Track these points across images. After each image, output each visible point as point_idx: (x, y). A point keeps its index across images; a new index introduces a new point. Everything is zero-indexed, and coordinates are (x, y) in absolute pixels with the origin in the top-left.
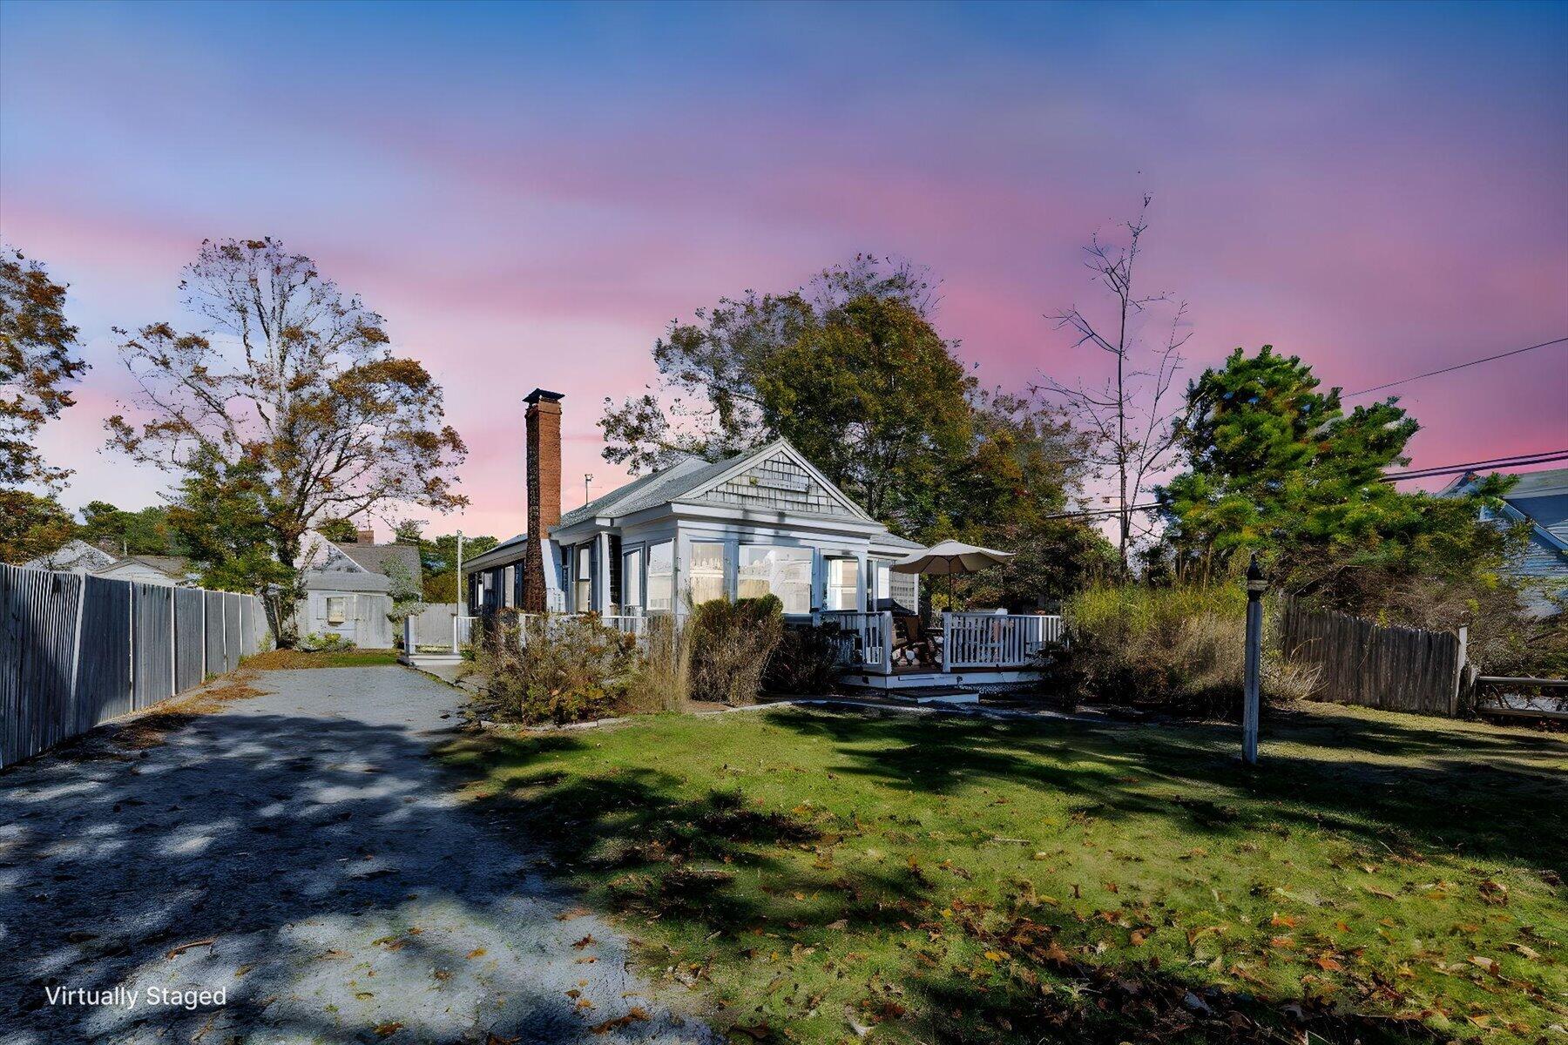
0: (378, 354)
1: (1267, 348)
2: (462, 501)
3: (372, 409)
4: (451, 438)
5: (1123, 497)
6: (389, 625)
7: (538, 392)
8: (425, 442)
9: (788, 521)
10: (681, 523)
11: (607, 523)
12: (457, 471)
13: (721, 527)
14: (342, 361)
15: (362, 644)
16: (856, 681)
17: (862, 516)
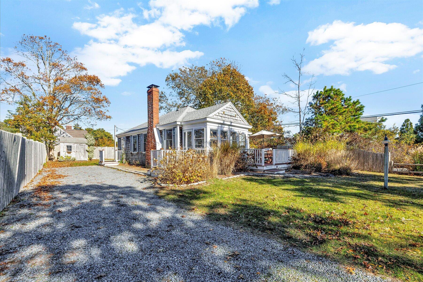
0: (83, 73)
1: (332, 87)
2: (110, 117)
3: (81, 89)
4: (106, 100)
5: (300, 120)
6: (87, 154)
7: (153, 85)
8: (98, 101)
9: (233, 124)
10: (208, 124)
11: (179, 123)
12: (108, 108)
13: (217, 125)
14: (72, 74)
15: (78, 159)
16: (255, 168)
17: (247, 123)
